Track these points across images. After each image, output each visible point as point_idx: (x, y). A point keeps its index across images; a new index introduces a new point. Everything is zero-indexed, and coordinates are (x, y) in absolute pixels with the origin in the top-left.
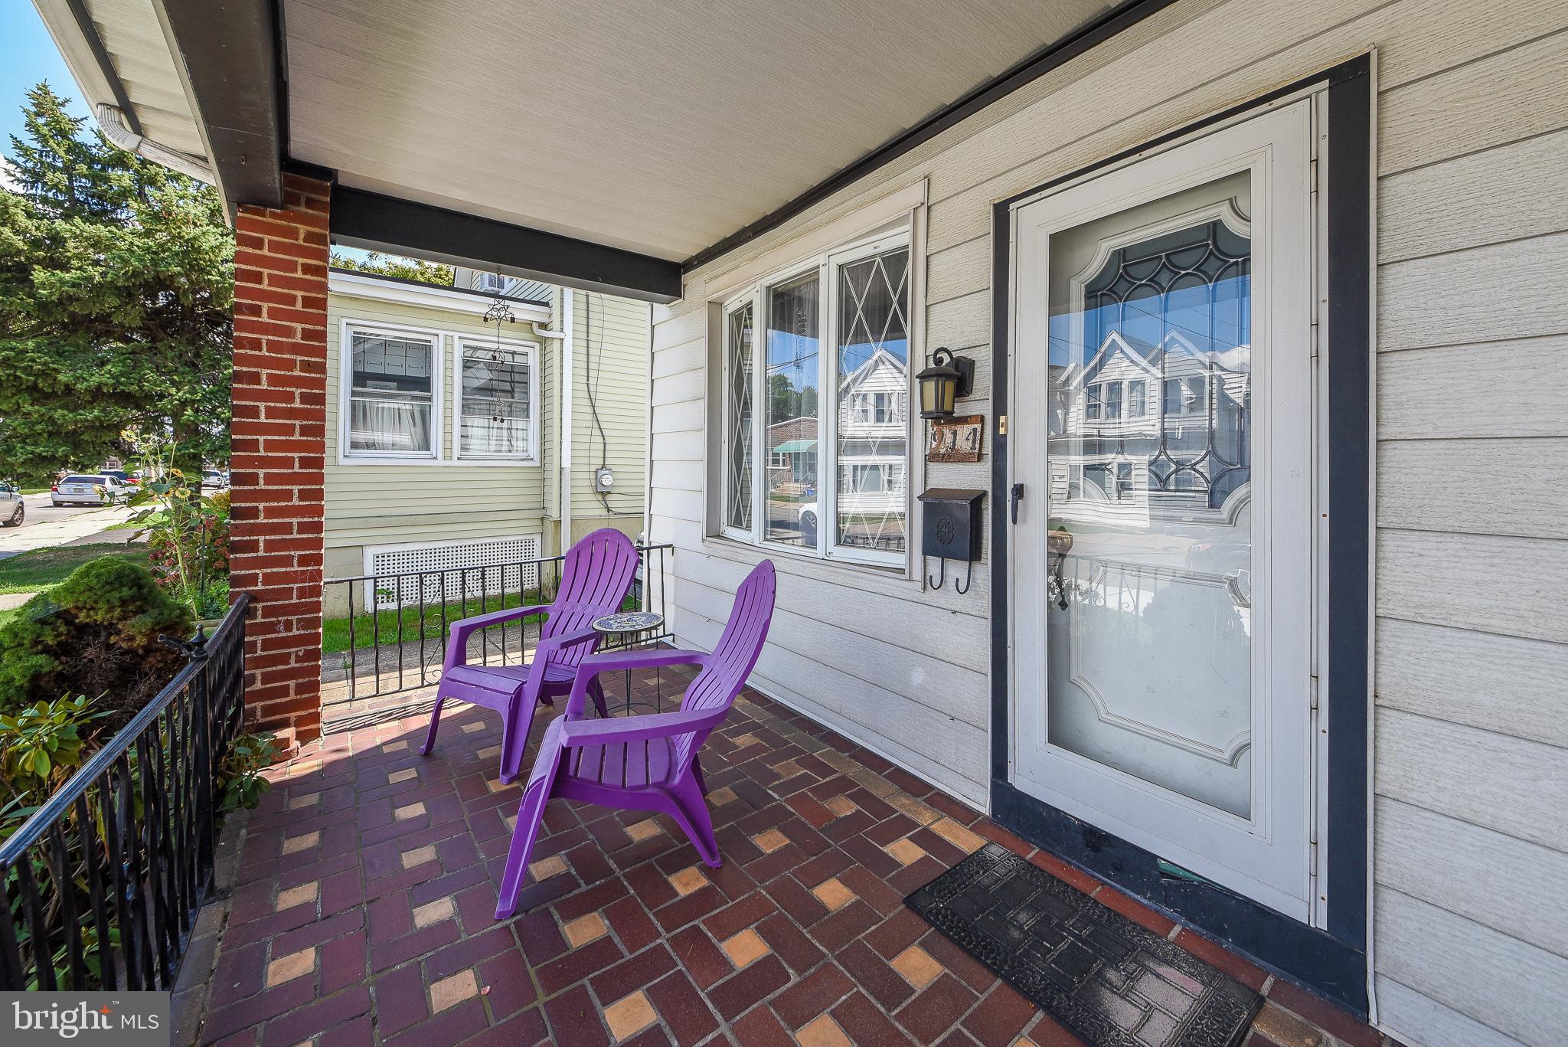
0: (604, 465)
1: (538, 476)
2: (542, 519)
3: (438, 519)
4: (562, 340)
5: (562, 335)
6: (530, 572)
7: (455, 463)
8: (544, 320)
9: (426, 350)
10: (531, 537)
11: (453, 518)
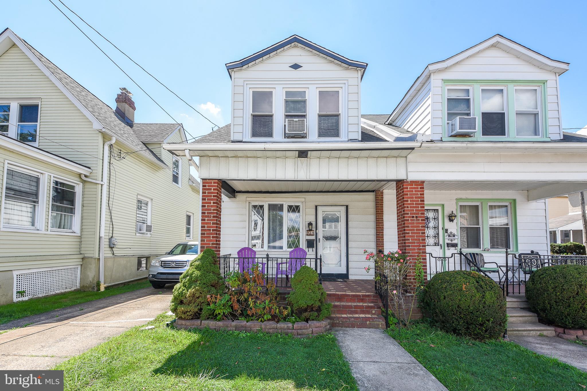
0: (112, 236)
1: (79, 240)
2: (83, 259)
3: (45, 258)
4: (102, 185)
5: (102, 183)
6: (76, 282)
7: (49, 232)
8: (88, 174)
9: (37, 180)
10: (77, 266)
11: (50, 258)
